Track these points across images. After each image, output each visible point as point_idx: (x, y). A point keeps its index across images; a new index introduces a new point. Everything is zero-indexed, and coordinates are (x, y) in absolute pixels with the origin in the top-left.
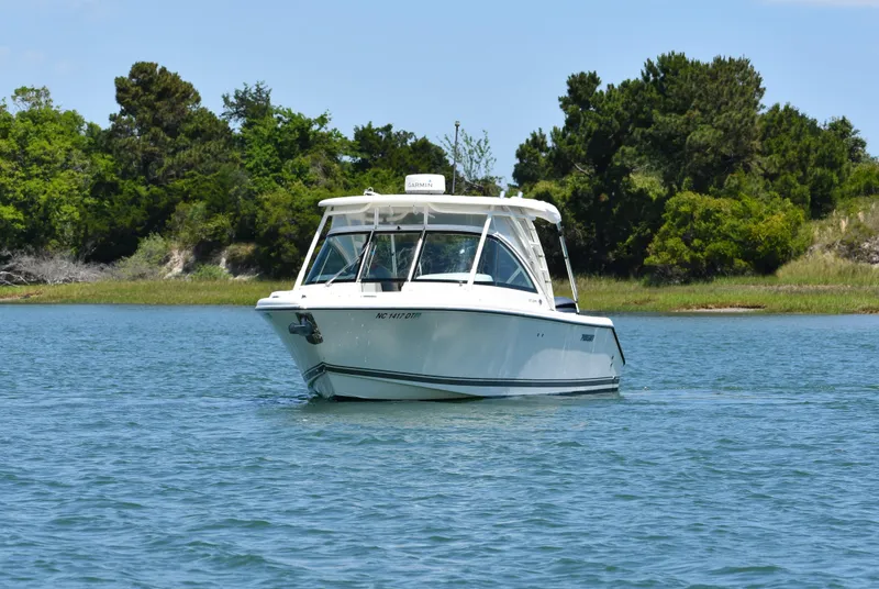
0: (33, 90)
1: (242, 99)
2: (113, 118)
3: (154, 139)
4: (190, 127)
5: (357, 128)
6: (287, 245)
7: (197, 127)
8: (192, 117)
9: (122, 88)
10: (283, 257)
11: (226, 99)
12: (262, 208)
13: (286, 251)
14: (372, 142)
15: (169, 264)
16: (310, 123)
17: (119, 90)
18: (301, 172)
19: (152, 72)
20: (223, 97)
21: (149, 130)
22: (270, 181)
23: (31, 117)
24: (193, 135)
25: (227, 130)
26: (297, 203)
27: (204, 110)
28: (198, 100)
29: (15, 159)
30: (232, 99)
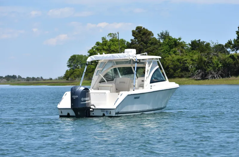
0: (112, 34)
1: (162, 34)
2: (131, 40)
3: (142, 44)
4: (150, 42)
5: (192, 41)
6: (171, 70)
7: (152, 42)
8: (151, 39)
10: (170, 73)
11: (158, 35)
12: (165, 61)
13: (170, 72)
14: (195, 44)
16: (177, 40)
17: (133, 33)
18: (175, 52)
19: (141, 29)
21: (140, 43)
22: (167, 54)
23: (112, 40)
24: (152, 44)
26: (173, 60)
27: (154, 37)
28: (153, 35)
30: (160, 35)
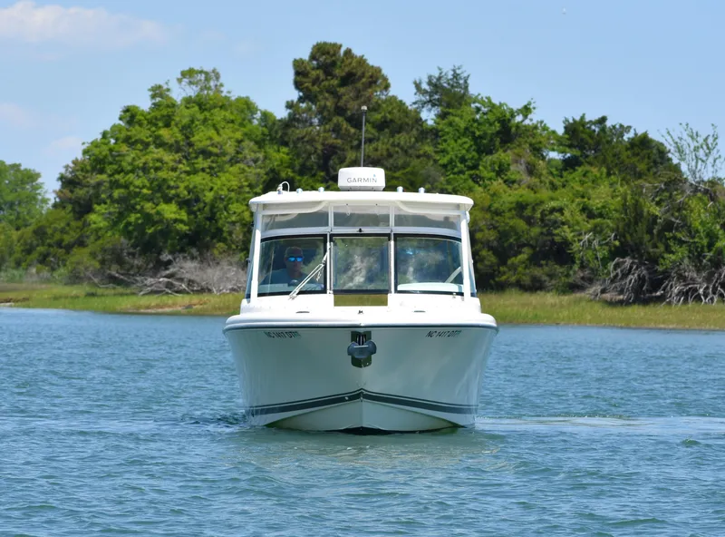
0: (201, 72)
1: (436, 85)
2: (290, 105)
3: (336, 130)
4: (377, 117)
5: (567, 120)
7: (385, 117)
8: (379, 105)
9: (301, 71)
11: (418, 86)
14: (584, 136)
15: (350, 273)
16: (513, 114)
17: (297, 73)
18: (501, 170)
19: (334, 55)
20: (415, 83)
21: (330, 120)
22: (465, 180)
23: (200, 104)
24: (382, 126)
25: (419, 121)
26: (496, 205)
27: (394, 98)
28: (387, 87)
29: (178, 150)
30: (425, 86)
